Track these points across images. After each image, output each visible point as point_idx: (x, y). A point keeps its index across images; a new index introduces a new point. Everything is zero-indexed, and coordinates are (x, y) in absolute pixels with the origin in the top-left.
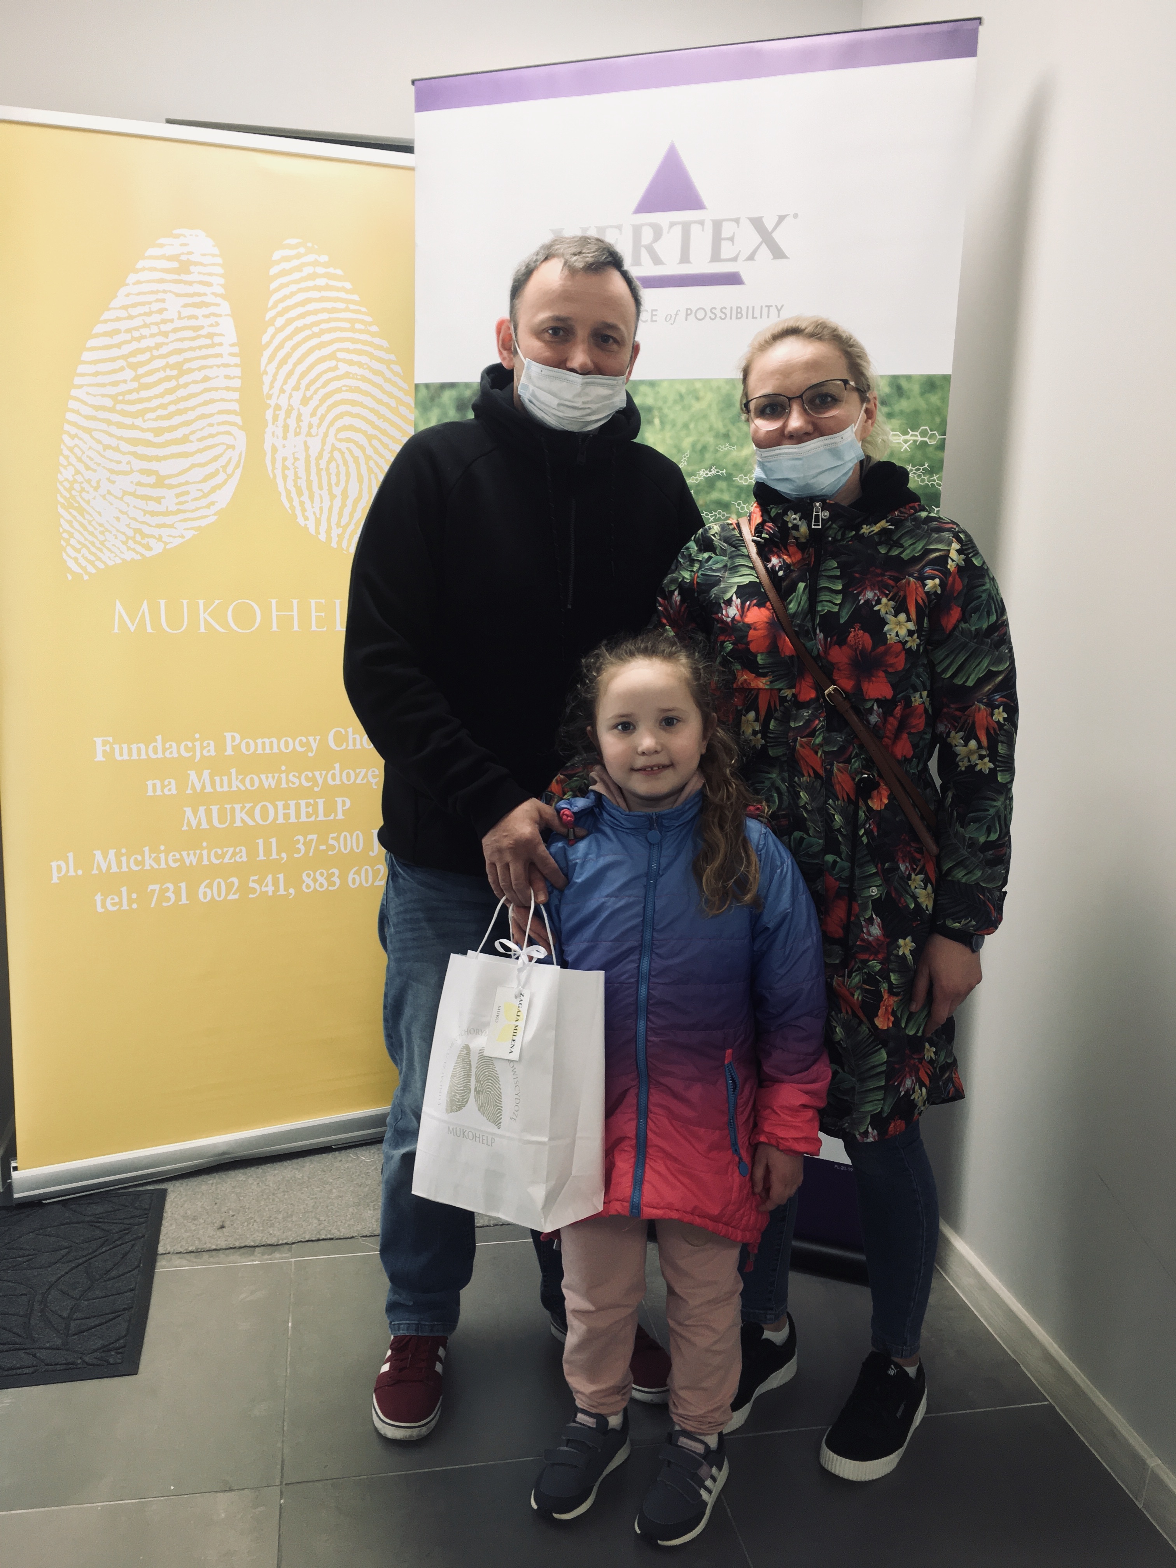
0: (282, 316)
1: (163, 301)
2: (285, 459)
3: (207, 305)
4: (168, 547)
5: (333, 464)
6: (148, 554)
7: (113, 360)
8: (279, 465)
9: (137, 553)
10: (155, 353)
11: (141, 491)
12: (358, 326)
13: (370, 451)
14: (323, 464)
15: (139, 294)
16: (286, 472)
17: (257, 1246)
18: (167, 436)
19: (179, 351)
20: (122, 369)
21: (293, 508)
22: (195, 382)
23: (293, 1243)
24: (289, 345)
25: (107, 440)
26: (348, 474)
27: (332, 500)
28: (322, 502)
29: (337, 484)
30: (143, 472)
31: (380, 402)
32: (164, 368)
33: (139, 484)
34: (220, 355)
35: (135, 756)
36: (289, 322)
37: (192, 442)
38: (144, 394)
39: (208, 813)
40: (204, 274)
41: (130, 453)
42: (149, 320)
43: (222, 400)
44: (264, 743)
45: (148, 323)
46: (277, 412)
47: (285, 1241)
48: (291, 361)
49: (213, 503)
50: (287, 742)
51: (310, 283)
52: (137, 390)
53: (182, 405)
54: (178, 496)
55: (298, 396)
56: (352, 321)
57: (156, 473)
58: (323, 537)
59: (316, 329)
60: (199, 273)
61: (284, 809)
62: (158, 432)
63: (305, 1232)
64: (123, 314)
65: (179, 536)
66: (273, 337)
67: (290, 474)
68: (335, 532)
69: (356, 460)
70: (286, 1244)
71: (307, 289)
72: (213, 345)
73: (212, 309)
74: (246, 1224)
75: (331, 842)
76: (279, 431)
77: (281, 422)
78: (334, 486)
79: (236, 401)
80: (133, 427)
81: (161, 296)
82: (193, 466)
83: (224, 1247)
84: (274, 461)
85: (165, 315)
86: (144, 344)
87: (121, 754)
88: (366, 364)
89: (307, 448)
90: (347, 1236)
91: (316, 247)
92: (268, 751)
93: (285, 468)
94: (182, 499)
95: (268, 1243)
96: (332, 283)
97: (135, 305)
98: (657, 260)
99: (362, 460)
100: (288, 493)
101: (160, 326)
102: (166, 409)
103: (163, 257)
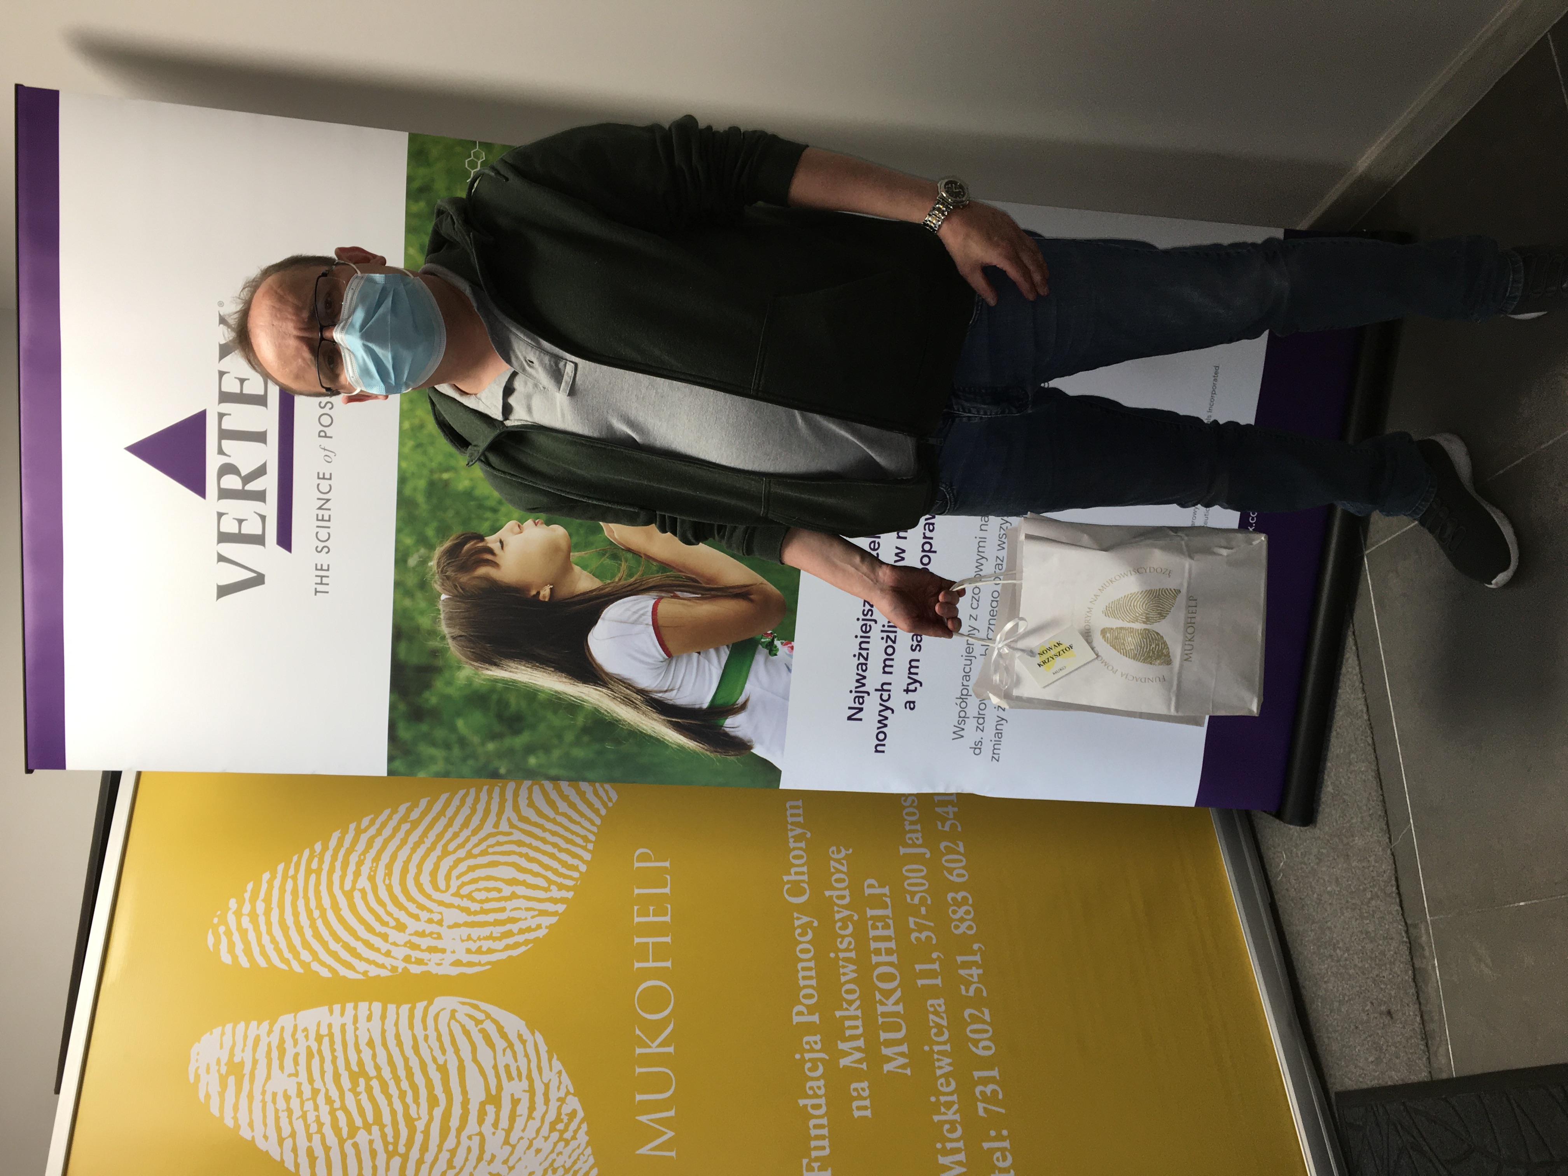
0: (299, 953)
1: (275, 1095)
2: (469, 951)
3: (282, 1041)
4: (572, 1090)
5: (475, 895)
6: (581, 1114)
7: (344, 1156)
8: (475, 958)
9: (579, 1127)
10: (337, 1105)
11: (504, 1123)
12: (314, 865)
13: (462, 853)
14: (475, 907)
15: (265, 1125)
16: (484, 949)
17: (1413, 966)
18: (439, 1090)
19: (337, 1077)
20: (356, 1145)
21: (526, 942)
22: (374, 1056)
23: (1406, 923)
24: (334, 946)
25: (442, 1165)
26: (489, 878)
27: (519, 897)
28: (520, 909)
29: (499, 890)
30: (481, 1121)
31: (404, 842)
32: (357, 1094)
33: (495, 1125)
34: (343, 1026)
35: (825, 1132)
36: (306, 945)
37: (446, 1061)
38: (387, 1119)
39: (889, 1043)
40: (245, 1045)
41: (458, 1136)
42: (297, 1113)
43: (396, 1024)
44: (804, 978)
45: (300, 1113)
46: (413, 960)
47: (1404, 934)
48: (353, 942)
49: (520, 1037)
50: (802, 951)
51: (262, 919)
52: (382, 1127)
53: (402, 1073)
54: (510, 1078)
55: (394, 935)
56: (309, 871)
57: (482, 1105)
58: (561, 908)
59: (316, 914)
60: (243, 1051)
61: (881, 955)
62: (433, 1101)
63: (1390, 913)
64: (288, 1144)
65: (559, 1077)
66: (323, 964)
67: (486, 945)
68: (555, 893)
69: (471, 869)
70: (1407, 932)
71: (269, 924)
72: (331, 1035)
73: (287, 1036)
74: (1382, 986)
75: (916, 900)
76: (436, 957)
77: (425, 956)
78: (501, 895)
79: (398, 1008)
80: (426, 1132)
81: (269, 1098)
82: (475, 1060)
83: (1417, 1006)
84: (470, 964)
85: (293, 1092)
86: (326, 1119)
87: (823, 1148)
88: (359, 857)
89: (456, 925)
90: (1391, 861)
91: (219, 913)
92: (813, 973)
93: (479, 951)
94: (514, 1073)
95: (1407, 953)
96: (262, 895)
97: (279, 1129)
98: (261, 471)
99: (471, 862)
100: (507, 947)
101: (304, 1098)
102: (406, 1091)
103: (222, 1095)
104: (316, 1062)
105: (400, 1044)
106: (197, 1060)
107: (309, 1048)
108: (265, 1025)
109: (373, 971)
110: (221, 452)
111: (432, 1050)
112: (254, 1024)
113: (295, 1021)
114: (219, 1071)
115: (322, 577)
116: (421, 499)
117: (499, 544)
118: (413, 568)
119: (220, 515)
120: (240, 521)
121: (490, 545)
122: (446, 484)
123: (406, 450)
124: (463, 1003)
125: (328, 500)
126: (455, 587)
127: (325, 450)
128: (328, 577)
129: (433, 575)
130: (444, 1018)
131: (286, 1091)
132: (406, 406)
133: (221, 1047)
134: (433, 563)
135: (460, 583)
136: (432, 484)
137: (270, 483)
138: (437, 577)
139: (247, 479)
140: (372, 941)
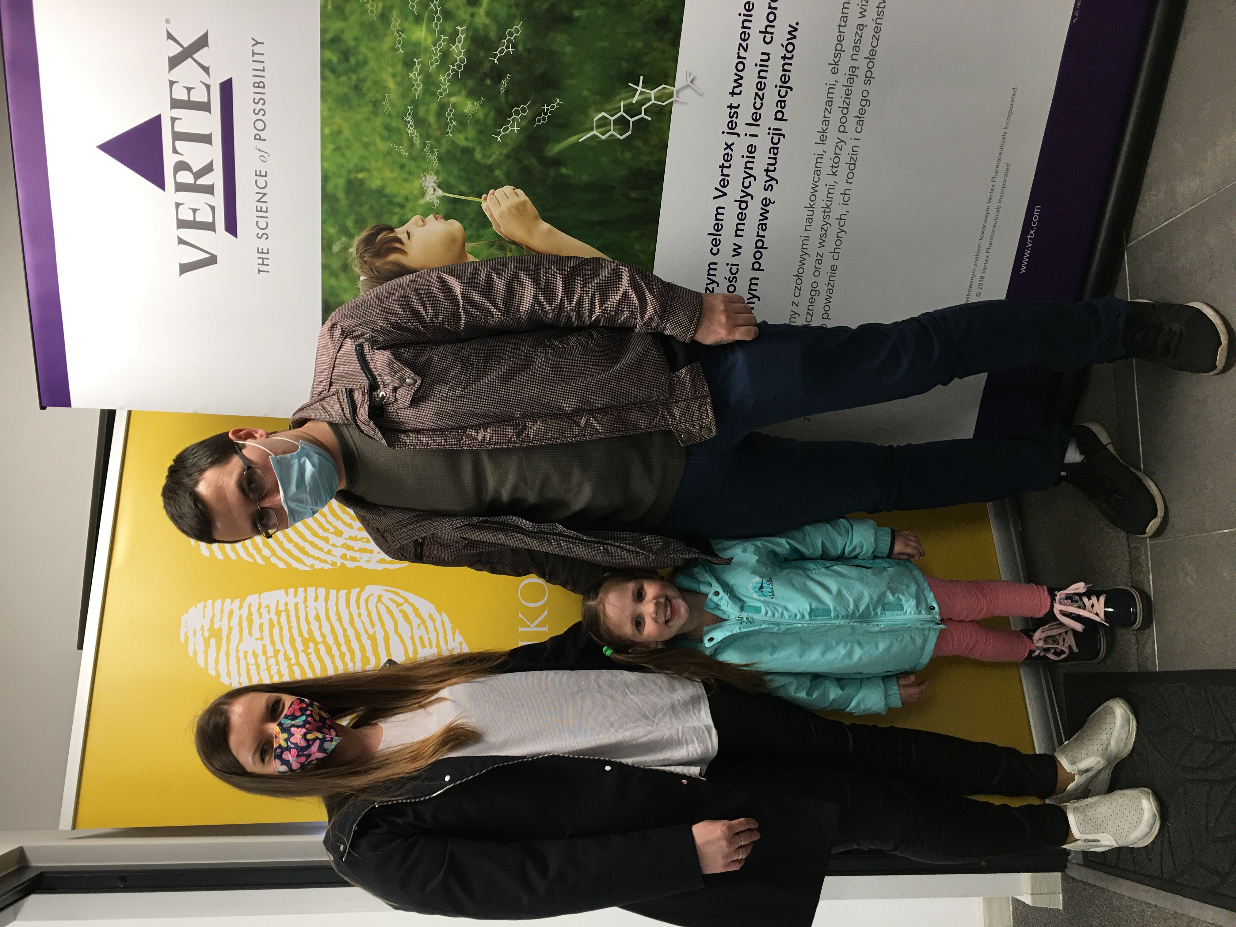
0: (261, 550)
1: (246, 653)
3: (250, 614)
10: (293, 661)
15: (240, 675)
18: (370, 653)
19: (292, 641)
22: (320, 628)
24: (287, 545)
32: (308, 654)
34: (296, 605)
36: (266, 544)
37: (375, 632)
40: (222, 616)
42: (263, 666)
45: (266, 667)
54: (423, 646)
55: (333, 539)
60: (221, 620)
65: (460, 646)
66: (279, 558)
73: (254, 610)
76: (366, 556)
77: (357, 555)
81: (241, 655)
82: (397, 632)
85: (259, 651)
94: (427, 643)
95: (1128, 569)
98: (208, 168)
101: (268, 656)
102: (345, 653)
103: (206, 652)
104: (276, 631)
105: (340, 619)
106: (186, 627)
107: (271, 620)
108: (237, 602)
109: (318, 565)
110: (175, 151)
111: (364, 624)
112: (228, 601)
113: (260, 599)
114: (203, 635)
115: (263, 259)
116: (341, 195)
117: (406, 235)
118: (338, 253)
119: (178, 205)
120: (195, 211)
121: (399, 236)
122: (362, 182)
123: (328, 152)
124: (387, 591)
125: (265, 194)
126: (371, 270)
127: (260, 150)
128: (268, 259)
129: (353, 260)
130: (373, 601)
131: (254, 650)
132: (326, 114)
133: (204, 617)
134: (352, 250)
135: (375, 267)
136: (349, 182)
137: (216, 178)
138: (356, 261)
139: (199, 175)
140: (316, 543)
